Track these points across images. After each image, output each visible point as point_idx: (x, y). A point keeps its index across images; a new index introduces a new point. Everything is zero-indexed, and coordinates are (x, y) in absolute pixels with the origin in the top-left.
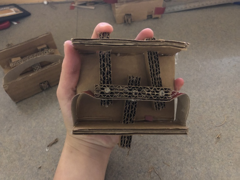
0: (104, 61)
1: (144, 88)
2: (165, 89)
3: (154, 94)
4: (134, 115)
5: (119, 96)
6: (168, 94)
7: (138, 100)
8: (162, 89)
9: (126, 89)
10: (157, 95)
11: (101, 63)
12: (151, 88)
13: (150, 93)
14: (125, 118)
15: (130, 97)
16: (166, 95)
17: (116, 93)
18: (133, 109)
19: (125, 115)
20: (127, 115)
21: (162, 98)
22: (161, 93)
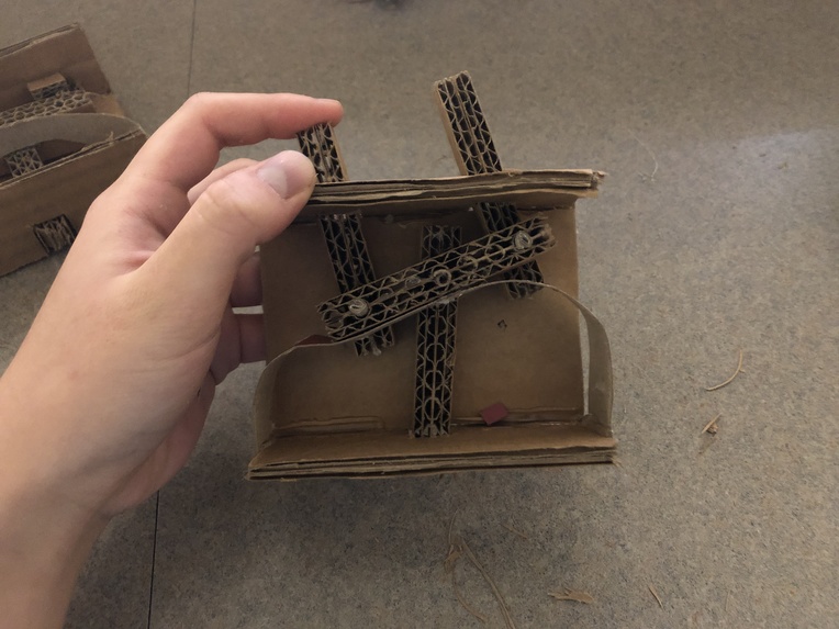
1: (462, 251)
3: (500, 256)
5: (401, 307)
6: (542, 233)
7: (461, 294)
8: (516, 230)
9: (412, 278)
10: (508, 253)
12: (484, 242)
13: (486, 257)
15: (432, 295)
16: (536, 242)
17: (388, 302)
18: (446, 331)
19: (421, 351)
20: (426, 350)
21: (527, 254)
22: (522, 241)
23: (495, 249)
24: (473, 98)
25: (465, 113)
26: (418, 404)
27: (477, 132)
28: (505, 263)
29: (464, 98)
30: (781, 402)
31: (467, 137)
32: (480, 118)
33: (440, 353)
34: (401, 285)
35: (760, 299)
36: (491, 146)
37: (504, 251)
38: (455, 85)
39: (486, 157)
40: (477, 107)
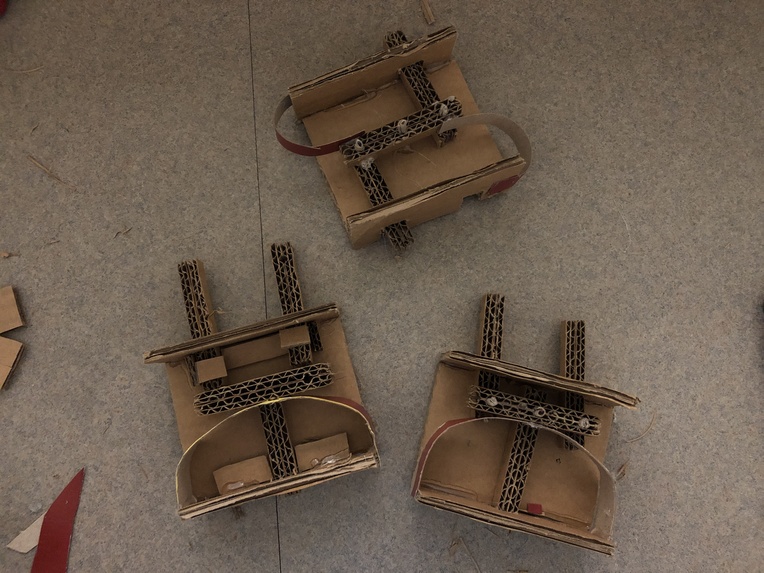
0: (490, 340)
1: (555, 408)
2: (591, 417)
3: (570, 423)
4: (528, 461)
5: (511, 414)
6: (596, 426)
7: (541, 427)
8: (585, 416)
9: (524, 404)
10: (575, 424)
11: (484, 343)
12: (567, 411)
13: (564, 419)
14: (511, 463)
15: (528, 418)
16: (590, 428)
17: (507, 407)
18: (528, 449)
19: (512, 457)
20: (515, 457)
21: (583, 431)
22: (584, 423)
23: (570, 418)
24: (583, 336)
25: (576, 342)
26: (505, 487)
27: (579, 354)
28: (570, 427)
29: (578, 334)
30: (672, 454)
31: (572, 354)
32: (583, 347)
33: (523, 461)
34: (517, 404)
35: (678, 371)
36: (583, 364)
37: (574, 422)
38: (576, 324)
39: (578, 369)
40: (583, 341)
